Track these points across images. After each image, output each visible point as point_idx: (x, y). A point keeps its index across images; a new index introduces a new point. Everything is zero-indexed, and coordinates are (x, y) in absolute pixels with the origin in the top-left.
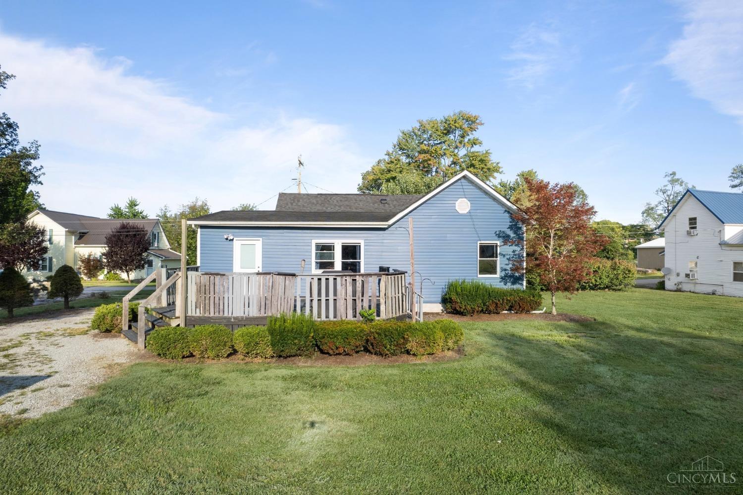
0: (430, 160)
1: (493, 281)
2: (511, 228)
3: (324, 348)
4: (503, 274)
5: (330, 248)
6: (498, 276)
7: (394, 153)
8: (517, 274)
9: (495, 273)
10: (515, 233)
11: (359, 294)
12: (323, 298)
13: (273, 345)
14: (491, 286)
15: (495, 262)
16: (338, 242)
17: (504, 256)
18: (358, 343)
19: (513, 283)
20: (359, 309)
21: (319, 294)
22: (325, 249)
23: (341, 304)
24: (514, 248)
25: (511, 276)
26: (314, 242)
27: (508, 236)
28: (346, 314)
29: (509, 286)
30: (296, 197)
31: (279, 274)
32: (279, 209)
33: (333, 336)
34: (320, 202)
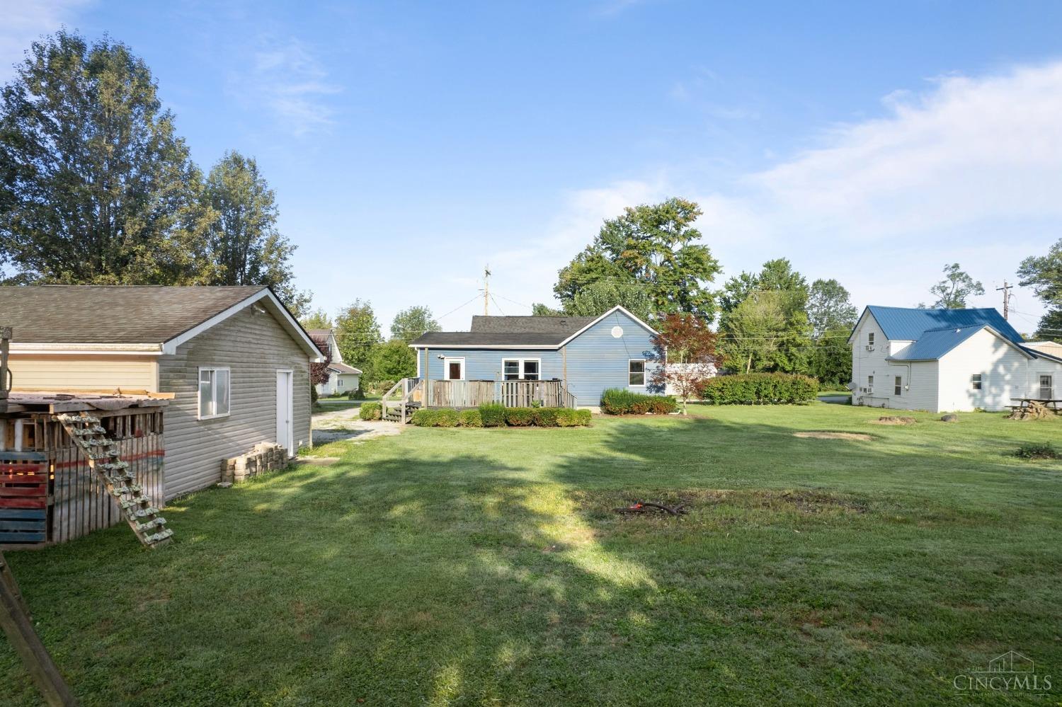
0: (637, 258)
1: (640, 390)
2: (655, 349)
3: (510, 421)
4: (649, 384)
5: (515, 364)
6: (644, 385)
7: (596, 248)
8: (660, 385)
9: (643, 383)
10: (659, 352)
11: (531, 392)
12: (510, 395)
13: (482, 419)
14: (639, 393)
15: (642, 375)
16: (521, 360)
17: (650, 370)
18: (529, 418)
19: (657, 391)
20: (531, 401)
21: (508, 393)
22: (512, 366)
23: (520, 398)
24: (657, 364)
25: (655, 387)
26: (504, 360)
27: (653, 355)
28: (523, 405)
29: (653, 394)
30: (487, 319)
31: (484, 381)
32: (474, 331)
33: (514, 413)
34: (508, 324)
